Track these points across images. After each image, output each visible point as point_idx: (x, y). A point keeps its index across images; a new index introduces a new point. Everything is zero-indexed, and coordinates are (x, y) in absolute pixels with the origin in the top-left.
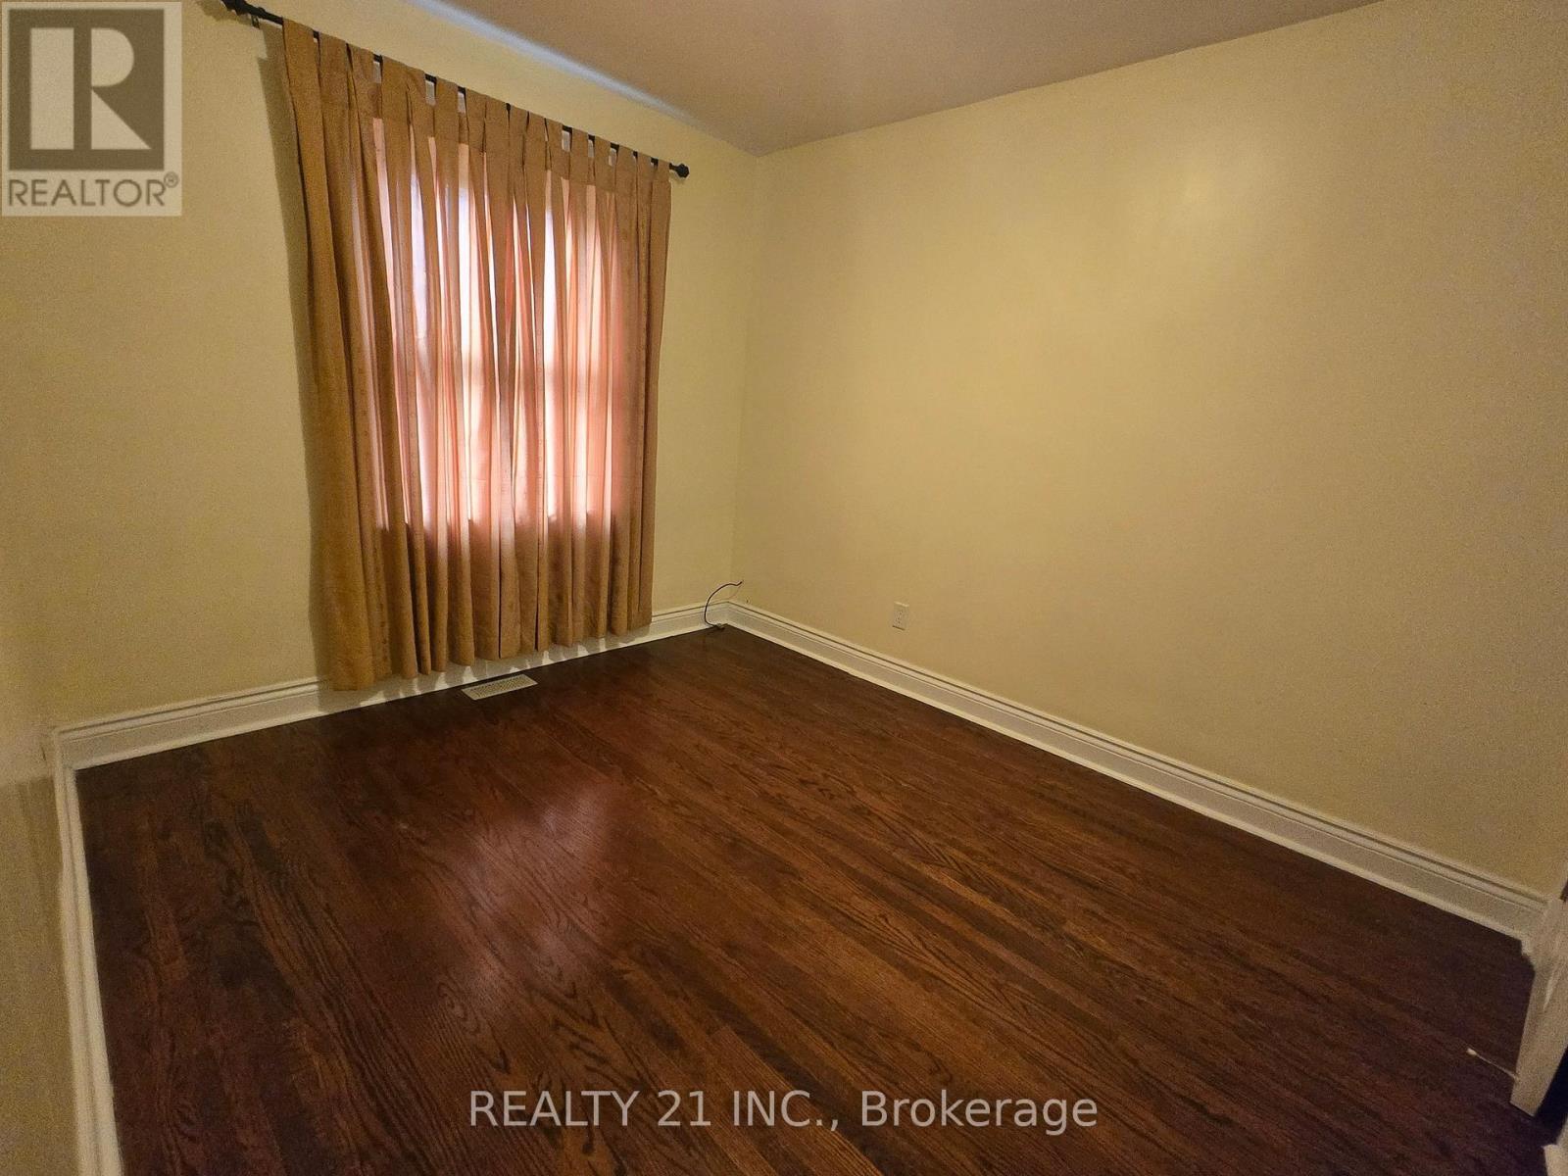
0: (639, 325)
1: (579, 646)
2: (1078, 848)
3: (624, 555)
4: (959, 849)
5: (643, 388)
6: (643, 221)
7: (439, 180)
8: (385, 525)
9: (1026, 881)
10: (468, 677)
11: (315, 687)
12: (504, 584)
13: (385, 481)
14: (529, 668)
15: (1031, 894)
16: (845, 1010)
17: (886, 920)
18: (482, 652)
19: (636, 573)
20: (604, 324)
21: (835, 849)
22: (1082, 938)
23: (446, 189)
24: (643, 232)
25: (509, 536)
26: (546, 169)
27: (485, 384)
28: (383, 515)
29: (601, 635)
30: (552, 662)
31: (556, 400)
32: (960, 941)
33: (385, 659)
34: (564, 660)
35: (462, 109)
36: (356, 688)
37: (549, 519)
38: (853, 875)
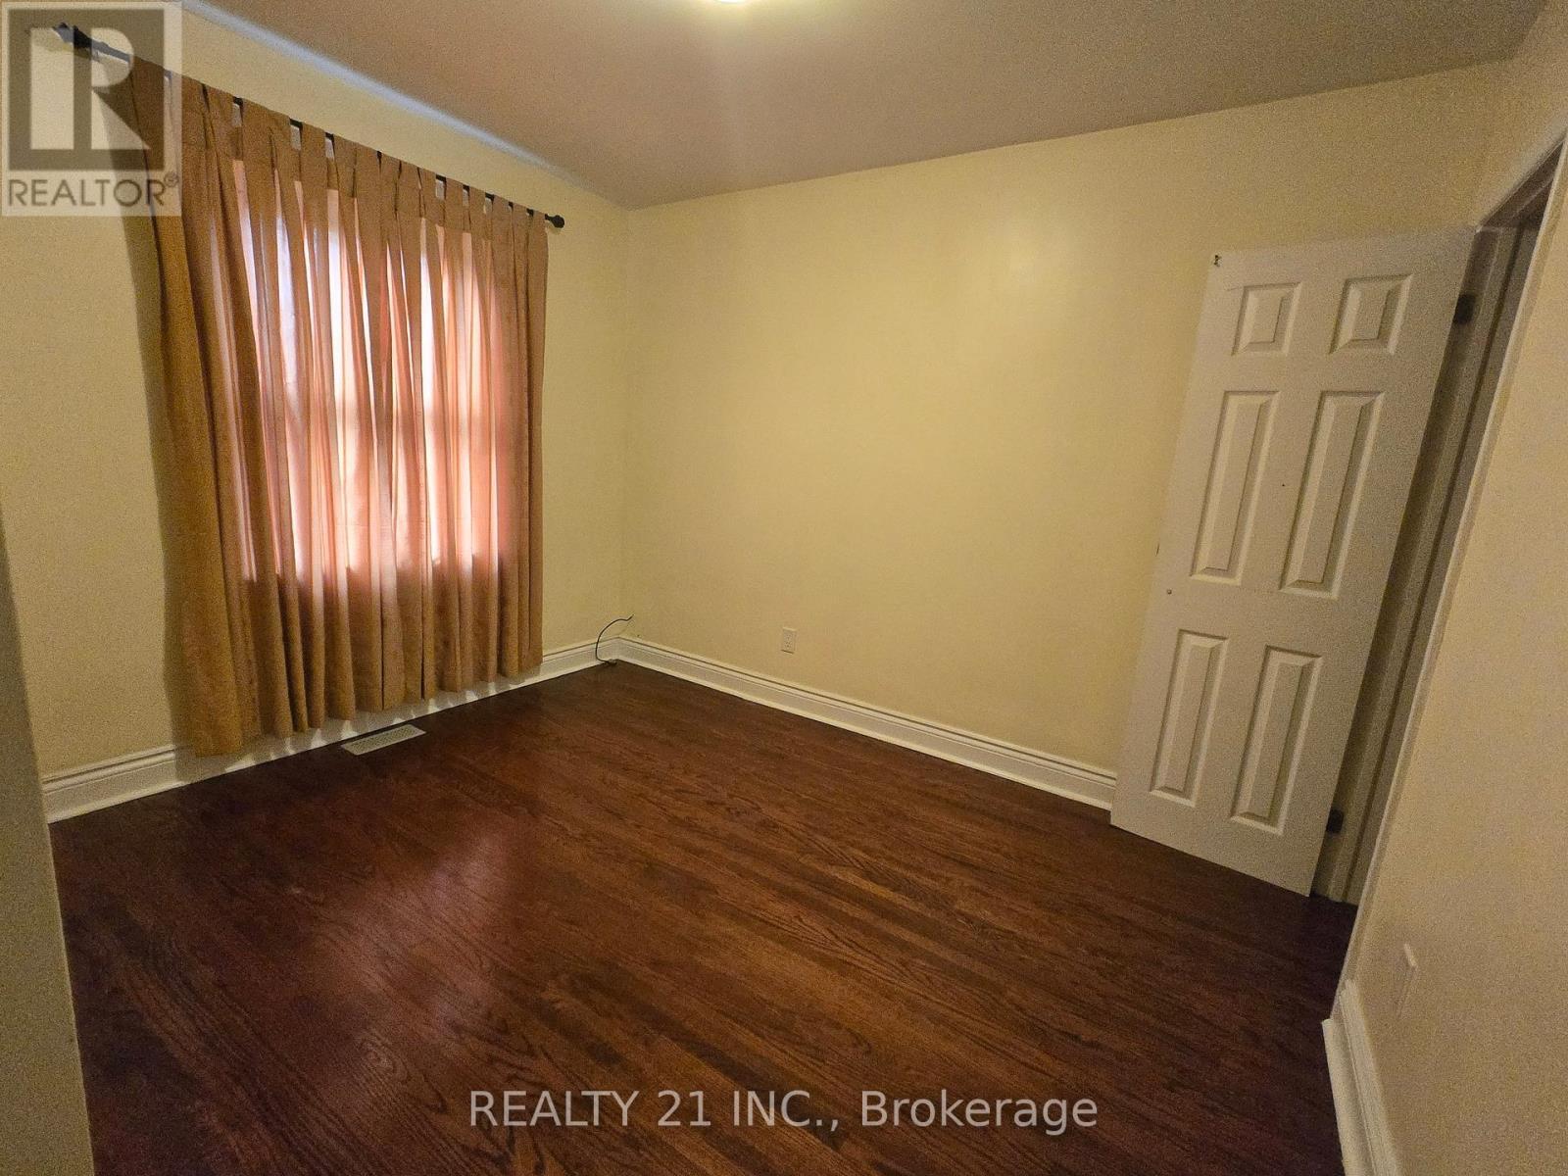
0: (520, 369)
1: (468, 692)
2: (961, 836)
3: (513, 597)
4: (859, 848)
5: (527, 431)
6: (521, 269)
7: (306, 222)
8: (251, 575)
9: (919, 870)
10: (348, 732)
11: (172, 755)
12: (387, 631)
13: (252, 530)
14: (414, 717)
15: (925, 881)
16: (771, 1004)
17: (801, 920)
18: (363, 704)
19: (526, 615)
20: (485, 368)
21: (746, 862)
22: (971, 913)
23: (315, 234)
24: (521, 281)
25: (391, 582)
26: (421, 216)
27: (361, 426)
28: (250, 562)
29: (491, 677)
30: (438, 710)
31: (437, 443)
32: (867, 930)
33: (255, 719)
34: (452, 706)
35: (330, 154)
36: (223, 751)
37: (433, 562)
38: (768, 884)
